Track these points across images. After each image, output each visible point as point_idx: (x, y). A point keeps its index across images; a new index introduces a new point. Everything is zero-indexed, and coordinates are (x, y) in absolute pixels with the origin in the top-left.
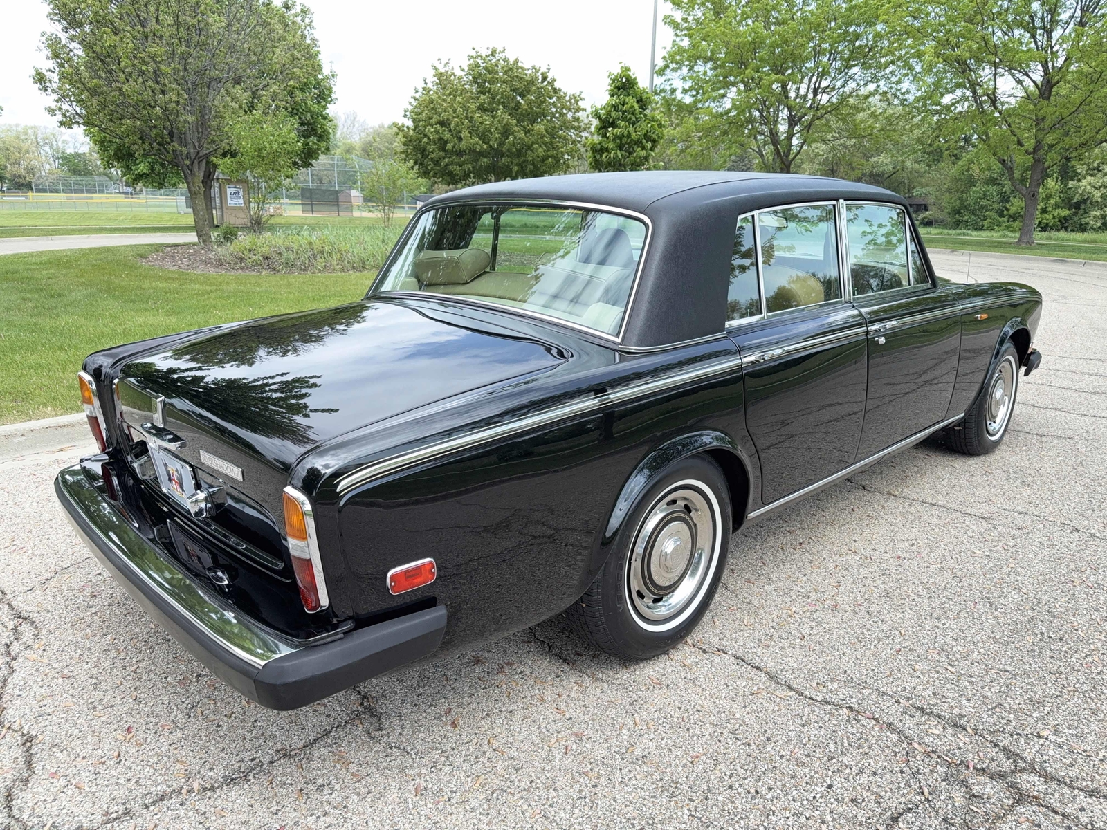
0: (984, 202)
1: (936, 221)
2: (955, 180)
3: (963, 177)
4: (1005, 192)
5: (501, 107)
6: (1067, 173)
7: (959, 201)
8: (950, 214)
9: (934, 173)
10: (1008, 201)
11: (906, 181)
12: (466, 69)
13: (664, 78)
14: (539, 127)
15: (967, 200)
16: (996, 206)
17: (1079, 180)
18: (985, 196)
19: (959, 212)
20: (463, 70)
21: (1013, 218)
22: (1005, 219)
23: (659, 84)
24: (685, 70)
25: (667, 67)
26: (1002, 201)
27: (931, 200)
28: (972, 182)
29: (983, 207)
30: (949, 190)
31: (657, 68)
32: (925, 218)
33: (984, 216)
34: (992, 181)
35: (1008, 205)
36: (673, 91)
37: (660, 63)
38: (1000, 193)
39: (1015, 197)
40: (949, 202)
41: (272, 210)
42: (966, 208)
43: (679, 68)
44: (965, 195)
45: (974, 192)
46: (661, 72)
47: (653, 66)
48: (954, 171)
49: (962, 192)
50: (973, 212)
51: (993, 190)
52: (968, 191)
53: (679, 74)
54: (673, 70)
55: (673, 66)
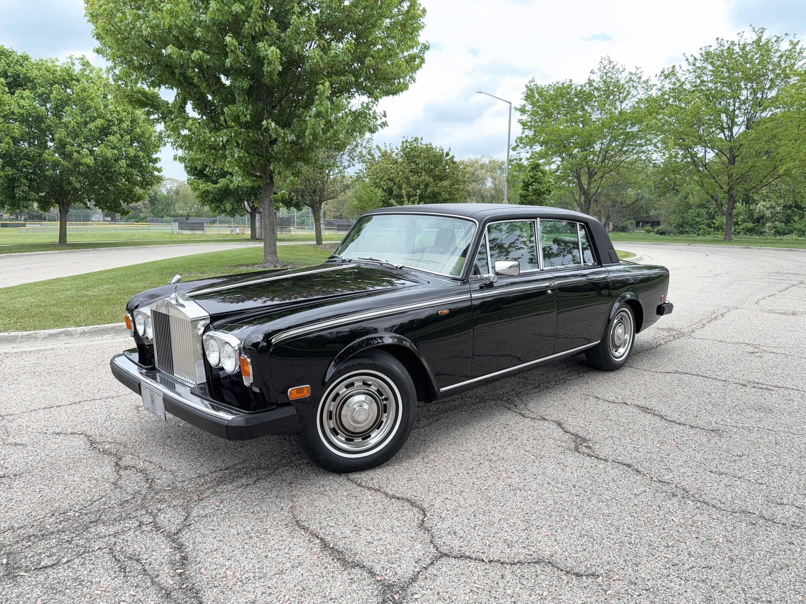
0: (698, 219)
1: (667, 232)
2: (678, 205)
3: (682, 203)
4: (711, 213)
6: (748, 200)
7: (681, 219)
8: (676, 227)
9: (663, 201)
10: (713, 218)
11: (644, 206)
13: (516, 152)
15: (686, 218)
16: (706, 221)
17: (757, 204)
18: (698, 215)
19: (682, 226)
20: (397, 149)
21: (717, 229)
22: (713, 229)
23: (513, 156)
24: (528, 148)
25: (518, 146)
26: (710, 218)
27: (662, 219)
28: (689, 206)
29: (697, 222)
30: (674, 212)
31: (512, 147)
32: (659, 230)
33: (699, 228)
34: (702, 206)
35: (714, 221)
36: (521, 159)
37: (514, 144)
38: (707, 213)
39: (718, 215)
40: (675, 219)
42: (687, 223)
43: (525, 147)
44: (685, 215)
45: (691, 213)
47: (509, 147)
48: (676, 199)
49: (683, 213)
50: (691, 226)
51: (703, 211)
52: (686, 211)
53: (524, 150)
54: (521, 148)
55: (521, 145)
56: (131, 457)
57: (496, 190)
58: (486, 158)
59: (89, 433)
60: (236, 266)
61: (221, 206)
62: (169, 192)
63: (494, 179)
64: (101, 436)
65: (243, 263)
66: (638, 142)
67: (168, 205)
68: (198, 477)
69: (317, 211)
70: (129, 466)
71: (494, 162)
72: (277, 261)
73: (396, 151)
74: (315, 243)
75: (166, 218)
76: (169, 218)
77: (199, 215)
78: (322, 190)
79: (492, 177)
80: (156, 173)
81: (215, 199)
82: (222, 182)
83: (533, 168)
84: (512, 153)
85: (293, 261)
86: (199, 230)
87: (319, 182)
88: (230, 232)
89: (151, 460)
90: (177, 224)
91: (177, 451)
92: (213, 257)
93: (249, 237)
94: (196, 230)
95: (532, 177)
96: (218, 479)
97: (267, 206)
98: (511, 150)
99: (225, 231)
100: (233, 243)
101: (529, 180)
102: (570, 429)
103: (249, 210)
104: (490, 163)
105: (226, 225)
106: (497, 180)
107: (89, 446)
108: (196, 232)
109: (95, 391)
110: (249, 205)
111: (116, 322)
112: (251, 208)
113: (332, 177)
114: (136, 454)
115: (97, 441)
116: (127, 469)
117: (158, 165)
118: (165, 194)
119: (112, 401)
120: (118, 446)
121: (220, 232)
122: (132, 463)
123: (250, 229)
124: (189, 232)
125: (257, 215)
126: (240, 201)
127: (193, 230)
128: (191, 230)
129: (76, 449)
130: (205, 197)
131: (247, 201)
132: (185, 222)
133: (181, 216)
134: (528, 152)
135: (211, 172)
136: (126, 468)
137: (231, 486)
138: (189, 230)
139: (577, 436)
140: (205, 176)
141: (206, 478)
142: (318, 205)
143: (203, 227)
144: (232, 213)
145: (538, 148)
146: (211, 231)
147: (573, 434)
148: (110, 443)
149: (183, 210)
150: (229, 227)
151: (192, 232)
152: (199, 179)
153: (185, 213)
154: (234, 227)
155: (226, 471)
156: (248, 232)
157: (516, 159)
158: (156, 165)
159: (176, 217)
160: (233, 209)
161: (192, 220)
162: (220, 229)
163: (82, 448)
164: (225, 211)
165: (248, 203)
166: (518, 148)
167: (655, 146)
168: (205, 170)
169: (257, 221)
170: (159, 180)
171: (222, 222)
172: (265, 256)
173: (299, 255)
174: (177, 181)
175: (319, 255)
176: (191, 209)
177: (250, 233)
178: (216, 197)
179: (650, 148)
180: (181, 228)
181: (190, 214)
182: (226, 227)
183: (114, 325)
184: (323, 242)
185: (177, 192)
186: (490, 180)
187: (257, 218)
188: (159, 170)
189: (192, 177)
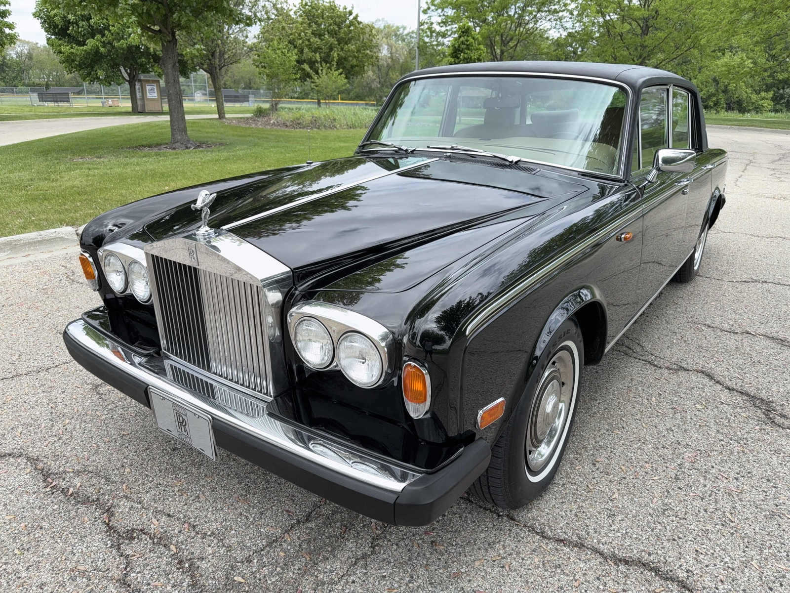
5: (326, 33)
12: (298, 6)
13: (428, 15)
14: (352, 47)
20: (295, 6)
23: (424, 19)
24: (440, 11)
25: (429, 8)
31: (422, 9)
36: (432, 23)
37: (425, 7)
41: (110, 102)
43: (437, 10)
46: (425, 12)
47: (420, 8)
53: (436, 13)
54: (433, 10)
55: (433, 8)
56: (128, 504)
57: (392, 59)
58: (380, 23)
59: (34, 452)
60: (136, 147)
61: (92, 73)
62: (19, 55)
63: (390, 46)
64: (56, 457)
65: (144, 143)
66: (553, 7)
67: (22, 71)
68: (270, 544)
69: (218, 78)
70: (133, 530)
71: (389, 27)
72: (188, 141)
73: (295, 9)
74: (217, 116)
75: (20, 87)
76: (23, 88)
77: (60, 84)
78: (222, 54)
79: (388, 45)
80: (7, 31)
81: (85, 64)
82: (91, 43)
83: (463, 32)
84: (423, 17)
85: (206, 140)
86: (64, 101)
87: (219, 42)
88: (101, 105)
89: (167, 511)
90: (35, 96)
91: (202, 482)
92: (102, 136)
93: (130, 109)
94: (61, 101)
95: (463, 43)
96: (305, 546)
97: (170, 71)
98: (421, 14)
99: (95, 103)
100: (113, 117)
101: (459, 46)
102: (729, 383)
103: (128, 78)
104: (384, 28)
105: (94, 96)
106: (394, 48)
107: (42, 484)
108: (61, 104)
109: (14, 358)
110: (126, 71)
111: (10, 234)
112: (129, 75)
113: (232, 36)
114: (134, 496)
115: (53, 470)
116: (133, 538)
117: (8, 20)
118: (15, 56)
119: (49, 376)
120: (94, 481)
121: (89, 105)
122: (134, 521)
123: (130, 101)
124: (52, 104)
125: (137, 83)
126: (115, 66)
127: (57, 102)
128: (55, 102)
129: (21, 495)
130: (69, 61)
131: (123, 66)
132: (47, 92)
133: (38, 85)
134: (440, 16)
135: (75, 31)
136: (131, 535)
137: (338, 565)
138: (51, 101)
139: (748, 395)
140: (69, 35)
141: (285, 546)
142: (218, 70)
143: (69, 98)
144: (108, 81)
145: (450, 12)
146: (79, 103)
147: (742, 393)
148: (78, 473)
149: (40, 78)
150: (97, 98)
151: (56, 104)
152: (60, 39)
153: (43, 81)
154: (105, 98)
155: (309, 525)
156: (127, 105)
157: (427, 23)
158: (6, 20)
159: (33, 87)
160: (107, 77)
161: (53, 90)
162: (90, 100)
163: (30, 489)
164: (98, 78)
165: (125, 69)
166: (429, 11)
167: (571, 14)
168: (69, 30)
169: (137, 91)
170: (12, 39)
171: (89, 92)
172: (173, 134)
173: (207, 133)
174: (28, 43)
175: (231, 133)
176: (48, 78)
177: (130, 105)
178: (86, 62)
179: (565, 14)
180: (42, 99)
181: (49, 83)
182: (93, 98)
183: (9, 238)
184: (227, 116)
185: (30, 57)
186: (386, 47)
187: (137, 87)
188: (11, 26)
189: (53, 37)
